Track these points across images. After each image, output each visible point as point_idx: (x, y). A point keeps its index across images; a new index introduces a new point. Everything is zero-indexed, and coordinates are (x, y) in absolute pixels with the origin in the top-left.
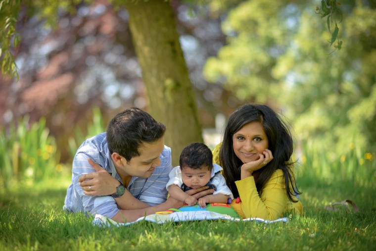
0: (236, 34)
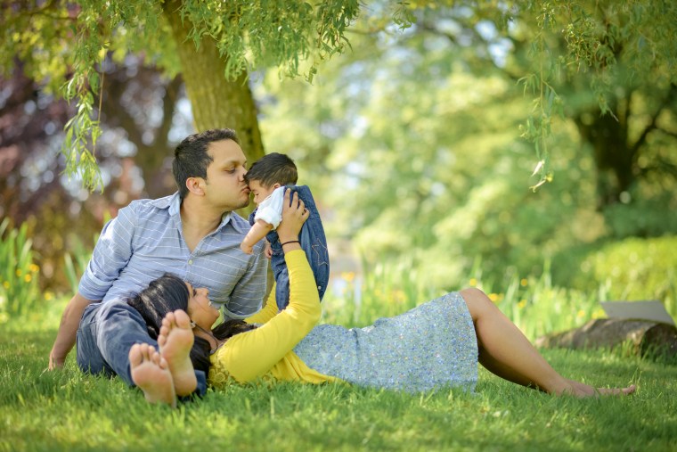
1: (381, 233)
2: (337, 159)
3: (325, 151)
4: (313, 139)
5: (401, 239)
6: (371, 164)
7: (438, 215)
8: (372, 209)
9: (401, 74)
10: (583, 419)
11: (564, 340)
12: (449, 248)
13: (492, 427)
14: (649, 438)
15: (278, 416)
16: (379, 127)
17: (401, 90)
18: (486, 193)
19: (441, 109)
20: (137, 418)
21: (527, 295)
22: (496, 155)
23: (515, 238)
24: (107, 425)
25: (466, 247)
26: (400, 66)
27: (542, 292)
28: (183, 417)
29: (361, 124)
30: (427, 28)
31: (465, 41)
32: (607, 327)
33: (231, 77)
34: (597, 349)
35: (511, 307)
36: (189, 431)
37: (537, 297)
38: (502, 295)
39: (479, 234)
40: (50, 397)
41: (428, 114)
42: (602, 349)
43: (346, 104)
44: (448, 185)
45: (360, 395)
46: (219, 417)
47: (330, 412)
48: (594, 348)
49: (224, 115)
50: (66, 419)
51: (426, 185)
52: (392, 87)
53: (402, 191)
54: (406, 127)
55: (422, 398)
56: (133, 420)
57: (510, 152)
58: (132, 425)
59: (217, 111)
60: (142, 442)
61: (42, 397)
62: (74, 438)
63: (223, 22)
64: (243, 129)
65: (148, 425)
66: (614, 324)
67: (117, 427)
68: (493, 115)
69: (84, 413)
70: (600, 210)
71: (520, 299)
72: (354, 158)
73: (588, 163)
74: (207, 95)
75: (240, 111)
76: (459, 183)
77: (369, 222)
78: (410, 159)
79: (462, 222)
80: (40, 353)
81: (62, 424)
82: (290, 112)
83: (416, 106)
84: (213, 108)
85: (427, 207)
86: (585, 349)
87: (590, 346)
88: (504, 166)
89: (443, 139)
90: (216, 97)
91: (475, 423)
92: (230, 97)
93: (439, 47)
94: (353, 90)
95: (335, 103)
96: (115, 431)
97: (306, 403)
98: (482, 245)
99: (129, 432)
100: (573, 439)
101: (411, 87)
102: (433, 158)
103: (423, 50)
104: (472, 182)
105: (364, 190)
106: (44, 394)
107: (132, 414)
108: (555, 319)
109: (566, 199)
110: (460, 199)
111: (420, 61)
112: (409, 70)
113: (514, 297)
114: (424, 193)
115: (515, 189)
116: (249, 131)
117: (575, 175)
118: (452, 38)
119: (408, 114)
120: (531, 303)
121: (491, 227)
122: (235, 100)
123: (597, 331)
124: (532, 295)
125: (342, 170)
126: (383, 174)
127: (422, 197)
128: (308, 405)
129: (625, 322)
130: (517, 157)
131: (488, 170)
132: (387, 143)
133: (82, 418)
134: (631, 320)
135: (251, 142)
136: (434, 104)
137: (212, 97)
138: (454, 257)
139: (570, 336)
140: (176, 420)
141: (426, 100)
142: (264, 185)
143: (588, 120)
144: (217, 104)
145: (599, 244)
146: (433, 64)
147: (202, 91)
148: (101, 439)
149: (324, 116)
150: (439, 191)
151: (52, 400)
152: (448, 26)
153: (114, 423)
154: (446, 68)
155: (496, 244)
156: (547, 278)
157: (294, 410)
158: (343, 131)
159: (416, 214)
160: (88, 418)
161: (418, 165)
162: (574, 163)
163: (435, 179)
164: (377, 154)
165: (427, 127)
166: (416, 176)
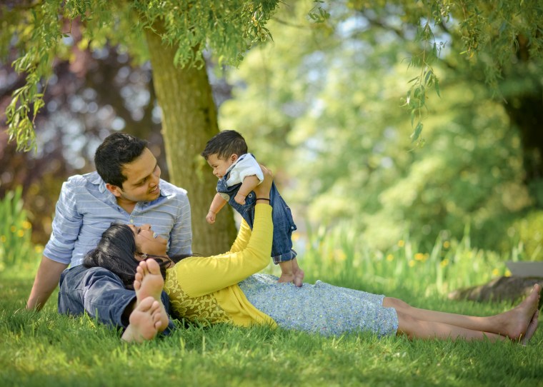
0: (243, 84)
1: (335, 200)
2: (297, 136)
3: (288, 128)
4: (277, 118)
5: (352, 206)
6: (328, 140)
7: (384, 185)
8: (328, 178)
9: (355, 64)
10: (471, 360)
11: (473, 294)
12: (392, 214)
13: (390, 365)
14: (522, 377)
15: (209, 353)
16: (333, 108)
17: (354, 78)
18: (426, 167)
19: (387, 94)
20: (87, 352)
21: (449, 255)
22: (436, 134)
23: (451, 207)
24: (61, 357)
25: (408, 213)
26: (354, 57)
27: (462, 253)
28: (126, 351)
29: (319, 106)
30: (377, 24)
31: (410, 35)
32: (510, 283)
33: (179, 65)
34: (500, 302)
35: (435, 265)
36: (130, 363)
37: (458, 257)
38: (427, 254)
39: (418, 201)
40: (17, 333)
41: (376, 98)
42: (504, 302)
43: (306, 88)
44: (394, 160)
45: (282, 336)
46: (158, 352)
47: (253, 349)
48: (498, 301)
49: (185, 96)
50: (28, 352)
51: (376, 160)
52: (345, 75)
53: (354, 164)
54: (357, 109)
55: (334, 339)
56: (83, 353)
57: (448, 132)
58: (82, 357)
59: (179, 93)
60: (89, 371)
61: (11, 333)
62: (31, 367)
63: (174, 18)
64: (201, 109)
65: (96, 358)
66: (516, 281)
67: (69, 359)
68: (433, 99)
69: (42, 347)
70: (526, 182)
71: (442, 259)
72: (312, 135)
73: (516, 142)
74: (170, 79)
75: (198, 93)
76: (403, 157)
77: (325, 190)
78: (360, 137)
79: (404, 192)
80: (21, 297)
81: (24, 355)
82: (257, 95)
83: (365, 91)
84: (176, 91)
85: (375, 179)
86: (490, 302)
87: (494, 300)
88: (442, 143)
89: (389, 120)
90: (178, 81)
91: (376, 361)
92: (190, 81)
93: (387, 40)
94: (313, 76)
95: (296, 87)
96: (68, 362)
97: (233, 343)
98: (421, 211)
99: (79, 363)
100: (457, 377)
101: (361, 73)
102: (380, 136)
103: (374, 43)
104: (414, 157)
105: (320, 163)
106: (12, 331)
107: (83, 348)
108: (473, 275)
109: (496, 173)
110: (403, 172)
111: (371, 51)
112: (361, 59)
113: (438, 257)
114: (372, 166)
115: (451, 163)
116: (206, 111)
117: (503, 152)
118: (399, 33)
119: (358, 98)
120: (453, 262)
121: (429, 196)
122: (195, 84)
123: (501, 287)
124: (453, 256)
125: (302, 145)
126: (336, 149)
127: (371, 170)
128: (235, 344)
129: (525, 279)
130: (453, 135)
131: (428, 147)
132: (341, 123)
133: (41, 351)
134: (531, 278)
135: (208, 120)
136: (381, 89)
137: (174, 81)
138: (397, 222)
139: (478, 290)
140: (121, 354)
141: (374, 86)
142: (221, 157)
143: (517, 104)
144: (179, 87)
145: (524, 213)
146: (382, 55)
147: (166, 76)
148: (55, 369)
149: (287, 98)
150: (386, 164)
151: (19, 336)
152: (395, 22)
153: (67, 356)
154: (392, 58)
155: (435, 211)
156: (467, 241)
157: (223, 348)
158: (303, 113)
159: (366, 184)
160: (46, 350)
161: (367, 142)
162: (504, 142)
163: (384, 154)
164: (332, 132)
165: (375, 109)
166: (366, 152)
